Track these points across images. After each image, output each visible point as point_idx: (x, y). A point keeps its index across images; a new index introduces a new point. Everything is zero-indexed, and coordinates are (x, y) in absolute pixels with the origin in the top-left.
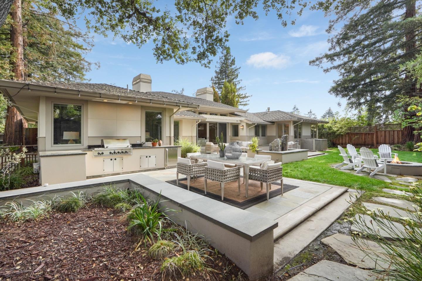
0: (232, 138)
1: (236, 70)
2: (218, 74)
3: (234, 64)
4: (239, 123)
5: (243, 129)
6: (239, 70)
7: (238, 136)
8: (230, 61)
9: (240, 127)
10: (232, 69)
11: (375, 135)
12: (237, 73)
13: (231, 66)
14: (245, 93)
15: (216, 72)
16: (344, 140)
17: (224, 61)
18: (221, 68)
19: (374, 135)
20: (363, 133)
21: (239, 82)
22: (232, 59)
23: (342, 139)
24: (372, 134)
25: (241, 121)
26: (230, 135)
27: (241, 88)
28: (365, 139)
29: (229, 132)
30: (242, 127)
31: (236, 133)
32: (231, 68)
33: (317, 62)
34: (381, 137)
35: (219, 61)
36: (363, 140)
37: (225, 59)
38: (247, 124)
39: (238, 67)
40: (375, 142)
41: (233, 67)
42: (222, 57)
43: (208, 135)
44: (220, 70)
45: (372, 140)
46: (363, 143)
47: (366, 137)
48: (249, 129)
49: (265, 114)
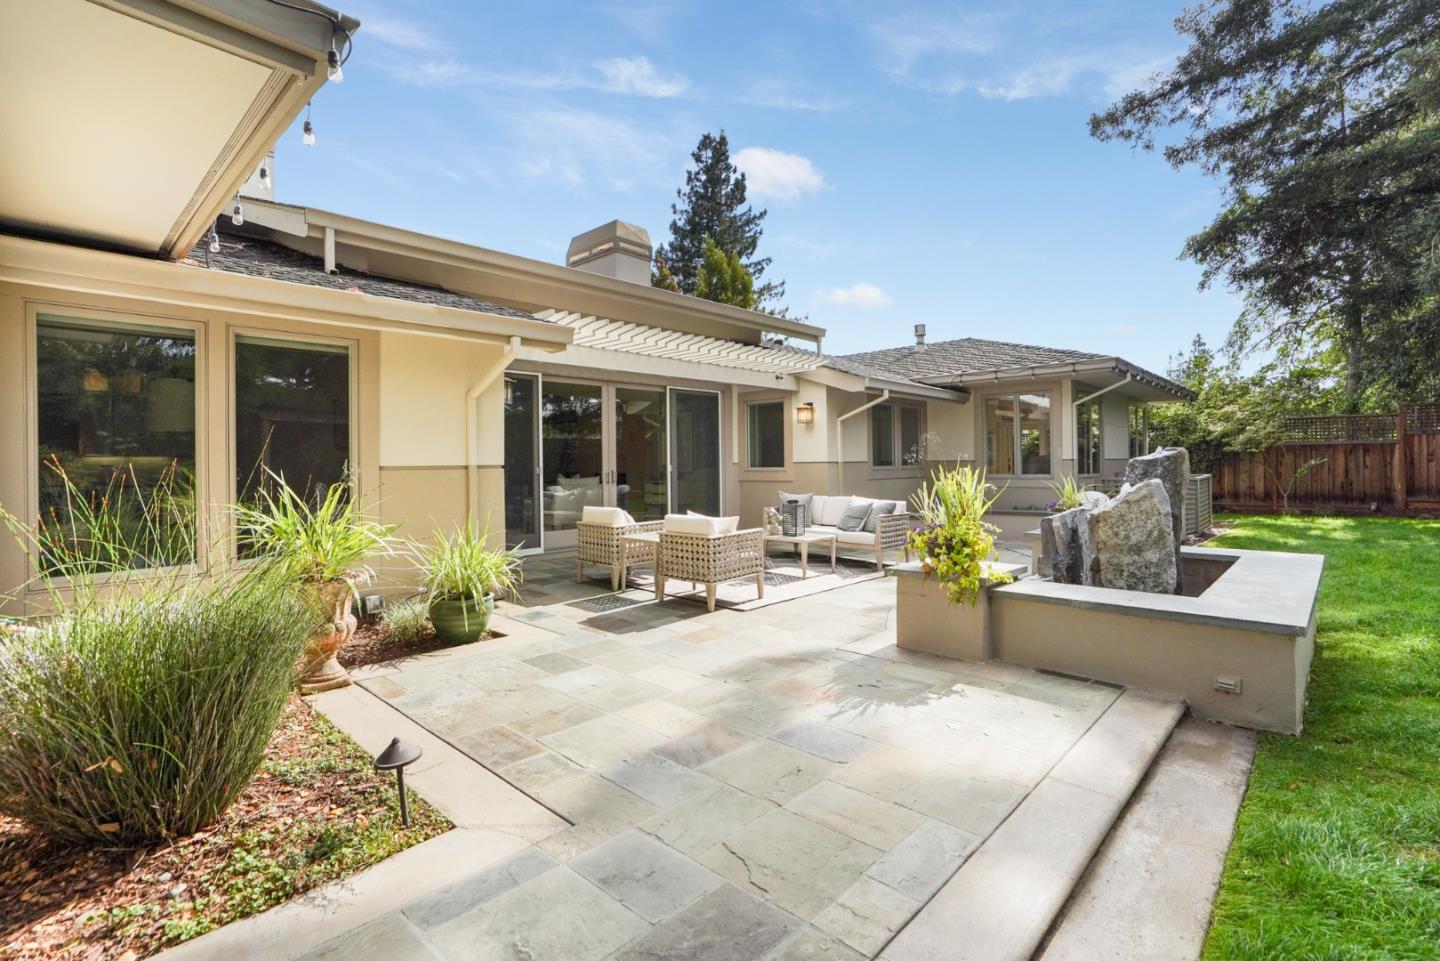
0: (751, 477)
1: (748, 222)
2: (683, 238)
3: (742, 200)
4: (790, 394)
5: (809, 424)
6: (762, 223)
7: (780, 462)
8: (726, 190)
9: (794, 416)
10: (735, 217)
11: (1397, 455)
12: (751, 234)
13: (730, 208)
14: (784, 307)
15: (675, 228)
16: (1244, 477)
17: (705, 186)
18: (695, 213)
19: (1392, 452)
20: (1335, 447)
21: (759, 267)
22: (732, 181)
23: (1236, 473)
24: (1387, 449)
25: (798, 378)
26: (736, 459)
27: (768, 288)
28: (1347, 471)
29: (734, 443)
30: (805, 416)
31: (769, 448)
32: (732, 215)
33: (1130, 124)
34: (1429, 461)
35: (686, 189)
36: (1340, 479)
37: (708, 180)
38: (833, 393)
39: (756, 212)
40: (1398, 486)
41: (740, 210)
42: (698, 173)
43: (609, 462)
44: (689, 221)
45: (1386, 479)
46: (1338, 491)
47: (1352, 465)
48: (843, 422)
49: (903, 356)
